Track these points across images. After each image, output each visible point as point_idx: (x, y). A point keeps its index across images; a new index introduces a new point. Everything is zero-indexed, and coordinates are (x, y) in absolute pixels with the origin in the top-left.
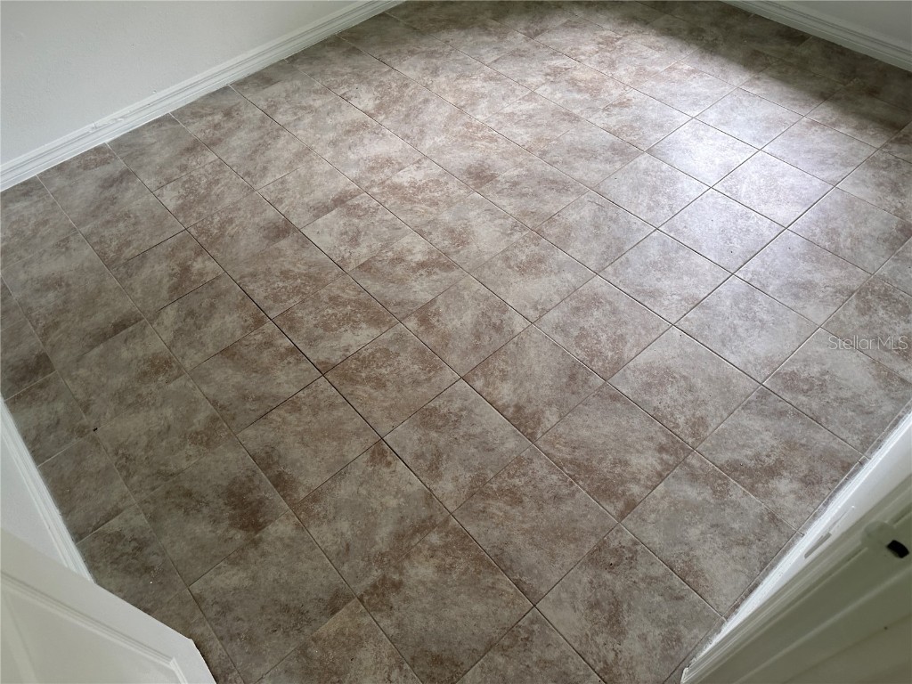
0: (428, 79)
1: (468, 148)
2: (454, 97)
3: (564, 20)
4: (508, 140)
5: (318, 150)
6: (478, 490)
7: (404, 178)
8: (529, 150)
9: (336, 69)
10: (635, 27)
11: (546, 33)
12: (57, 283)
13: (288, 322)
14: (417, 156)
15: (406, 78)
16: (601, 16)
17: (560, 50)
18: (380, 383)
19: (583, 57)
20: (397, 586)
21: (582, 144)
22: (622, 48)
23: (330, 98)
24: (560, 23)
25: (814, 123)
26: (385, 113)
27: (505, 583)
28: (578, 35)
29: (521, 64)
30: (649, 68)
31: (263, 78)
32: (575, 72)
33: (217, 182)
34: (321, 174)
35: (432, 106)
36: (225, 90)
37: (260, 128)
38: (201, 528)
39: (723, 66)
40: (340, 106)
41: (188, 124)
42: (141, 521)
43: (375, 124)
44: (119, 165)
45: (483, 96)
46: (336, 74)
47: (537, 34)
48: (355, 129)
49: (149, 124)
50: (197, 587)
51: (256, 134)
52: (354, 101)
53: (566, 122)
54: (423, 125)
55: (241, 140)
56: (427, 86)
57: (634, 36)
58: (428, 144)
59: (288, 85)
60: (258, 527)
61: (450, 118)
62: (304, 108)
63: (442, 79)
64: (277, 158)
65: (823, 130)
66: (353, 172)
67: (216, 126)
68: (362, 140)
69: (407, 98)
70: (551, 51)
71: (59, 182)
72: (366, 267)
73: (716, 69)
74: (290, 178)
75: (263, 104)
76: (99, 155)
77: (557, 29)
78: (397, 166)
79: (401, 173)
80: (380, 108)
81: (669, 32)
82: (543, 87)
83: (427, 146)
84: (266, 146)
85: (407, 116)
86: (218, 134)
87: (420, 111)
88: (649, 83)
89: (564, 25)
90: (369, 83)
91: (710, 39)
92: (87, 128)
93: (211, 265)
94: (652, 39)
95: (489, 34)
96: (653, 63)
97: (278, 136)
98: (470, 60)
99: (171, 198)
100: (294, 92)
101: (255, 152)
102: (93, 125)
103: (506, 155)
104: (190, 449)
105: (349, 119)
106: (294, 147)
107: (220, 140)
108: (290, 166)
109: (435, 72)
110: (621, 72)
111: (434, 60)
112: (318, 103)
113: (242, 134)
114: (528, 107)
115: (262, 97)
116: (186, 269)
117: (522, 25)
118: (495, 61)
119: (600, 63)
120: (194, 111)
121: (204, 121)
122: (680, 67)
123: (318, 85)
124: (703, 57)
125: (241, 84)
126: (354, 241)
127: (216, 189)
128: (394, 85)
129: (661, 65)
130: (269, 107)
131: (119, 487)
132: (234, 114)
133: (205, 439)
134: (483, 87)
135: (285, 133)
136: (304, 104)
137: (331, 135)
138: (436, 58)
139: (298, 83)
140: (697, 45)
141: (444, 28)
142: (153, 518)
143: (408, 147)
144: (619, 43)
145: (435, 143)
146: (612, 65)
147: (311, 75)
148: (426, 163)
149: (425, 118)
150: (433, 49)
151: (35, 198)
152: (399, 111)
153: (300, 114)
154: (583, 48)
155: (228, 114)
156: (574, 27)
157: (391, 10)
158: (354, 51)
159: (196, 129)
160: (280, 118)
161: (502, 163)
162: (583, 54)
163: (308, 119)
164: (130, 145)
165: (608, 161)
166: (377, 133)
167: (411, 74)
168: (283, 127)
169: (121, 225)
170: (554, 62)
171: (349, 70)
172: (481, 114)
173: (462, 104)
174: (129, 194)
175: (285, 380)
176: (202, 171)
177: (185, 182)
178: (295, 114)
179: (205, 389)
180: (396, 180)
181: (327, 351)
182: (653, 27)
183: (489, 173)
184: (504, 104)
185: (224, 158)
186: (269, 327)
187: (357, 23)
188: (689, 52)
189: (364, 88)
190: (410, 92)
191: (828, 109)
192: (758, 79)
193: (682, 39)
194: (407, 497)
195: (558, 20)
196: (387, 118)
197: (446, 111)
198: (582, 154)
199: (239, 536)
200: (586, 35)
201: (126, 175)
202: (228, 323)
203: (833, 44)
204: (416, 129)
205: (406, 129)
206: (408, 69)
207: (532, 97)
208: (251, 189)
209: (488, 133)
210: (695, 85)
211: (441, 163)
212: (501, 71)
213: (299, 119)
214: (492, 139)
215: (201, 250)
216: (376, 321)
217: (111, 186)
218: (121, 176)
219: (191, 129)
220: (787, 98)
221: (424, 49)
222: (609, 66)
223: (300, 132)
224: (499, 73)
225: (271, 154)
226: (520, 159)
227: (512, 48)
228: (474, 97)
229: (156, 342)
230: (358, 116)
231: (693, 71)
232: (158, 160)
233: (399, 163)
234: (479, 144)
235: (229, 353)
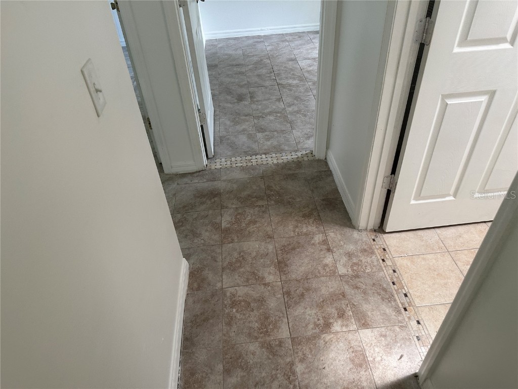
6: (298, 112)
12: (230, 55)
13: (279, 75)
18: (291, 90)
20: (263, 117)
27: (289, 125)
36: (304, 32)
38: (229, 98)
42: (218, 93)
44: (262, 40)
50: (220, 104)
60: (241, 101)
71: (244, 39)
72: (308, 72)
76: (259, 37)
84: (304, 44)
93: (269, 61)
99: (268, 48)
104: (237, 86)
106: (312, 46)
108: (307, 50)
116: (262, 60)
120: (291, 34)
126: (310, 66)
131: (217, 87)
133: (241, 87)
142: (220, 93)
160: (314, 41)
164: (267, 37)
169: (253, 50)
175: (267, 83)
179: (248, 79)
181: (284, 82)
186: (273, 74)
194: (278, 108)
199: (236, 101)
202: (264, 71)
215: (269, 58)
216: (301, 80)
229: (243, 70)
232: (273, 41)
235: (259, 76)
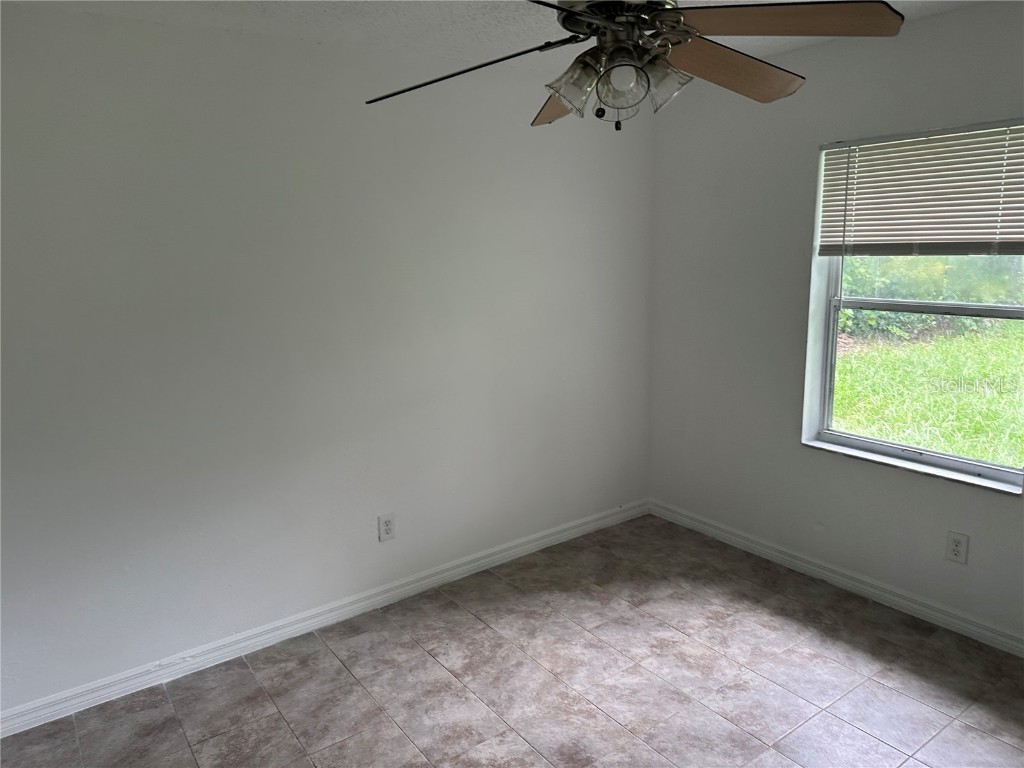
0: (524, 641)
1: (560, 723)
2: (550, 662)
3: (670, 591)
4: (608, 717)
5: (391, 711)
7: (483, 753)
8: (633, 731)
9: (429, 622)
10: (746, 604)
11: (651, 603)
14: (502, 728)
15: (501, 638)
16: (709, 591)
17: (667, 621)
19: (691, 631)
21: (695, 729)
22: (733, 625)
23: (418, 653)
24: (667, 594)
25: (969, 728)
26: (474, 675)
28: (686, 608)
29: (625, 632)
30: (765, 649)
31: (350, 627)
32: (684, 647)
33: (268, 740)
34: (387, 741)
35: (525, 671)
37: (333, 680)
39: (848, 653)
40: (425, 662)
41: (258, 670)
43: (460, 685)
45: (582, 664)
46: (428, 628)
47: (642, 603)
48: (438, 689)
49: (217, 666)
51: (327, 687)
52: (442, 659)
53: (676, 702)
54: (513, 691)
55: (308, 693)
56: (522, 648)
57: (747, 614)
58: (516, 713)
59: (375, 637)
61: (544, 685)
62: (386, 662)
63: (539, 641)
64: (343, 717)
65: (983, 738)
66: (425, 741)
67: (287, 675)
68: (441, 702)
69: (499, 659)
70: (657, 622)
73: (840, 655)
74: (351, 743)
75: (344, 654)
77: (662, 599)
78: (476, 738)
79: (479, 746)
80: (469, 668)
81: (783, 612)
82: (650, 660)
83: (515, 716)
85: (497, 679)
86: (286, 683)
87: (511, 675)
88: (767, 666)
89: (671, 596)
90: (461, 640)
91: (829, 622)
92: (150, 666)
94: (766, 618)
95: (592, 599)
96: (769, 643)
97: (350, 692)
98: (570, 623)
100: (380, 644)
101: (320, 708)
102: (158, 663)
103: (606, 736)
105: (431, 678)
107: (286, 691)
109: (532, 634)
110: (734, 650)
111: (532, 621)
112: (401, 657)
113: (312, 686)
114: (633, 680)
115: (343, 647)
117: (626, 592)
118: (597, 627)
119: (710, 638)
121: (275, 669)
122: (800, 650)
123: (406, 638)
124: (824, 641)
125: (326, 631)
127: (265, 750)
128: (487, 644)
129: (778, 646)
130: (349, 658)
132: (310, 663)
134: (583, 654)
135: (360, 689)
136: (387, 657)
137: (408, 695)
138: (535, 619)
139: (386, 634)
140: (816, 627)
141: (546, 589)
143: (493, 715)
144: (730, 619)
145: (524, 713)
146: (724, 642)
147: (402, 627)
148: (511, 736)
149: (516, 683)
150: (532, 609)
151: (59, 742)
152: (488, 673)
153: (380, 668)
154: (692, 622)
155: (304, 662)
156: (681, 599)
157: (494, 568)
158: (452, 605)
159: (264, 677)
161: (600, 745)
162: (692, 628)
163: (388, 674)
165: (726, 754)
166: (460, 695)
167: (506, 633)
168: (358, 682)
170: (660, 634)
171: (442, 624)
172: (578, 684)
173: (559, 670)
174: (165, 746)
176: (255, 726)
177: (233, 737)
178: (375, 668)
180: (473, 755)
182: (765, 606)
183: (584, 755)
184: (606, 675)
185: (284, 712)
187: (460, 578)
188: (808, 634)
189: (454, 645)
190: (501, 652)
191: (982, 712)
192: (891, 670)
193: (799, 620)
195: (665, 591)
196: (474, 680)
197: (540, 677)
198: (696, 743)
200: (694, 608)
201: (171, 723)
203: (967, 638)
204: (504, 696)
205: (493, 695)
206: (503, 628)
207: (636, 669)
208: (303, 753)
209: (585, 706)
210: (819, 671)
211: (528, 739)
212: (603, 638)
213: (378, 674)
214: (591, 715)
217: (148, 735)
218: (164, 723)
219: (259, 676)
220: (929, 695)
221: (524, 608)
222: (721, 643)
223: (376, 689)
224: (600, 641)
225: (338, 711)
226: (621, 742)
227: (615, 615)
228: (572, 665)
230: (442, 675)
231: (815, 656)
233: (480, 734)
234: (574, 719)
